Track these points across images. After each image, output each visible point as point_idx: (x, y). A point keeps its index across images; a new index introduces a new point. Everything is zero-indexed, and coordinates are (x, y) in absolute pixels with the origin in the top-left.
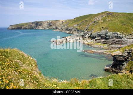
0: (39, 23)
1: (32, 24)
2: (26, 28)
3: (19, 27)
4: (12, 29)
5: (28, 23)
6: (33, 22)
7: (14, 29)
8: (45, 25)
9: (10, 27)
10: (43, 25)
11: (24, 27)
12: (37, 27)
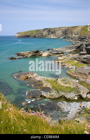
0: (51, 30)
1: (43, 32)
2: (35, 37)
3: (27, 35)
4: (19, 37)
5: (38, 30)
6: (45, 29)
7: (22, 37)
8: (60, 33)
9: (17, 35)
10: (57, 33)
11: (33, 35)
12: (49, 36)
